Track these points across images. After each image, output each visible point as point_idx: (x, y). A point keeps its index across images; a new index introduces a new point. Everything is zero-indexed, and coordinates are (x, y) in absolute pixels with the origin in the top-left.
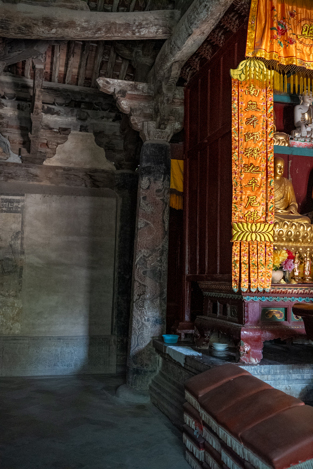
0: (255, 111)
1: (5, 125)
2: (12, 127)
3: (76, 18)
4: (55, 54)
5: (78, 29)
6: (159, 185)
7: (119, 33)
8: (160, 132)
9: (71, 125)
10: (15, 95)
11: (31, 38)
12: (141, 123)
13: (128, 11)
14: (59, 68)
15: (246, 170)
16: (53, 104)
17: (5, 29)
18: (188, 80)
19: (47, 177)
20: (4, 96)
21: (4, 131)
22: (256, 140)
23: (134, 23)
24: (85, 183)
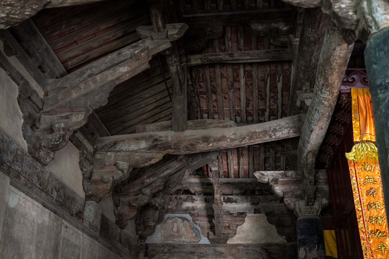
0: (373, 183)
1: (196, 215)
2: (201, 216)
3: (226, 133)
4: (229, 157)
5: (228, 141)
6: (314, 253)
7: (259, 138)
8: (309, 208)
9: (246, 209)
10: (202, 191)
11: (196, 152)
12: (294, 203)
13: (277, 118)
14: (234, 167)
15: (373, 236)
16: (232, 195)
17: (177, 149)
18: (328, 163)
19: (231, 254)
20: (194, 193)
21: (196, 219)
22: (378, 208)
23: (270, 129)
24: (262, 256)
